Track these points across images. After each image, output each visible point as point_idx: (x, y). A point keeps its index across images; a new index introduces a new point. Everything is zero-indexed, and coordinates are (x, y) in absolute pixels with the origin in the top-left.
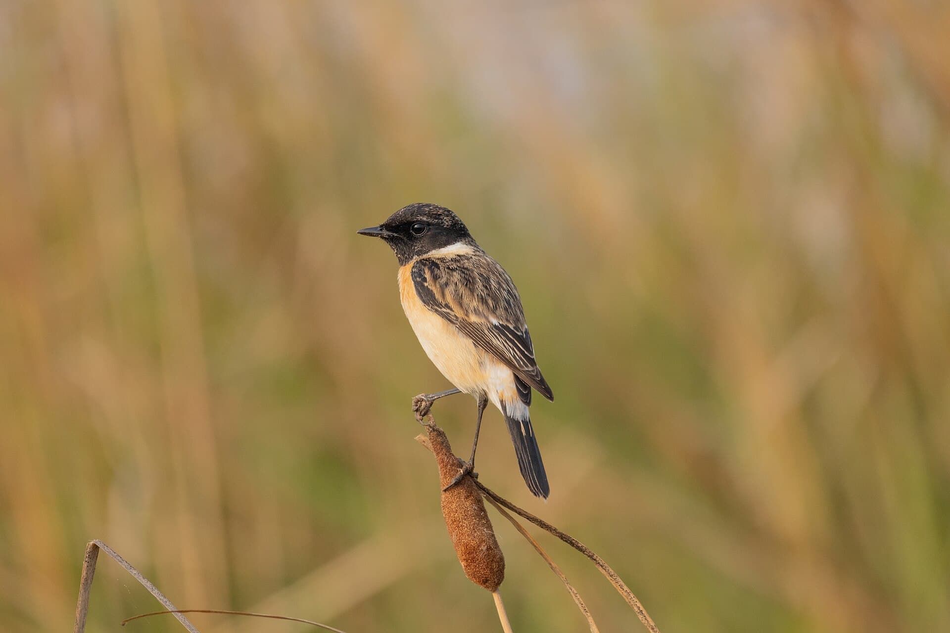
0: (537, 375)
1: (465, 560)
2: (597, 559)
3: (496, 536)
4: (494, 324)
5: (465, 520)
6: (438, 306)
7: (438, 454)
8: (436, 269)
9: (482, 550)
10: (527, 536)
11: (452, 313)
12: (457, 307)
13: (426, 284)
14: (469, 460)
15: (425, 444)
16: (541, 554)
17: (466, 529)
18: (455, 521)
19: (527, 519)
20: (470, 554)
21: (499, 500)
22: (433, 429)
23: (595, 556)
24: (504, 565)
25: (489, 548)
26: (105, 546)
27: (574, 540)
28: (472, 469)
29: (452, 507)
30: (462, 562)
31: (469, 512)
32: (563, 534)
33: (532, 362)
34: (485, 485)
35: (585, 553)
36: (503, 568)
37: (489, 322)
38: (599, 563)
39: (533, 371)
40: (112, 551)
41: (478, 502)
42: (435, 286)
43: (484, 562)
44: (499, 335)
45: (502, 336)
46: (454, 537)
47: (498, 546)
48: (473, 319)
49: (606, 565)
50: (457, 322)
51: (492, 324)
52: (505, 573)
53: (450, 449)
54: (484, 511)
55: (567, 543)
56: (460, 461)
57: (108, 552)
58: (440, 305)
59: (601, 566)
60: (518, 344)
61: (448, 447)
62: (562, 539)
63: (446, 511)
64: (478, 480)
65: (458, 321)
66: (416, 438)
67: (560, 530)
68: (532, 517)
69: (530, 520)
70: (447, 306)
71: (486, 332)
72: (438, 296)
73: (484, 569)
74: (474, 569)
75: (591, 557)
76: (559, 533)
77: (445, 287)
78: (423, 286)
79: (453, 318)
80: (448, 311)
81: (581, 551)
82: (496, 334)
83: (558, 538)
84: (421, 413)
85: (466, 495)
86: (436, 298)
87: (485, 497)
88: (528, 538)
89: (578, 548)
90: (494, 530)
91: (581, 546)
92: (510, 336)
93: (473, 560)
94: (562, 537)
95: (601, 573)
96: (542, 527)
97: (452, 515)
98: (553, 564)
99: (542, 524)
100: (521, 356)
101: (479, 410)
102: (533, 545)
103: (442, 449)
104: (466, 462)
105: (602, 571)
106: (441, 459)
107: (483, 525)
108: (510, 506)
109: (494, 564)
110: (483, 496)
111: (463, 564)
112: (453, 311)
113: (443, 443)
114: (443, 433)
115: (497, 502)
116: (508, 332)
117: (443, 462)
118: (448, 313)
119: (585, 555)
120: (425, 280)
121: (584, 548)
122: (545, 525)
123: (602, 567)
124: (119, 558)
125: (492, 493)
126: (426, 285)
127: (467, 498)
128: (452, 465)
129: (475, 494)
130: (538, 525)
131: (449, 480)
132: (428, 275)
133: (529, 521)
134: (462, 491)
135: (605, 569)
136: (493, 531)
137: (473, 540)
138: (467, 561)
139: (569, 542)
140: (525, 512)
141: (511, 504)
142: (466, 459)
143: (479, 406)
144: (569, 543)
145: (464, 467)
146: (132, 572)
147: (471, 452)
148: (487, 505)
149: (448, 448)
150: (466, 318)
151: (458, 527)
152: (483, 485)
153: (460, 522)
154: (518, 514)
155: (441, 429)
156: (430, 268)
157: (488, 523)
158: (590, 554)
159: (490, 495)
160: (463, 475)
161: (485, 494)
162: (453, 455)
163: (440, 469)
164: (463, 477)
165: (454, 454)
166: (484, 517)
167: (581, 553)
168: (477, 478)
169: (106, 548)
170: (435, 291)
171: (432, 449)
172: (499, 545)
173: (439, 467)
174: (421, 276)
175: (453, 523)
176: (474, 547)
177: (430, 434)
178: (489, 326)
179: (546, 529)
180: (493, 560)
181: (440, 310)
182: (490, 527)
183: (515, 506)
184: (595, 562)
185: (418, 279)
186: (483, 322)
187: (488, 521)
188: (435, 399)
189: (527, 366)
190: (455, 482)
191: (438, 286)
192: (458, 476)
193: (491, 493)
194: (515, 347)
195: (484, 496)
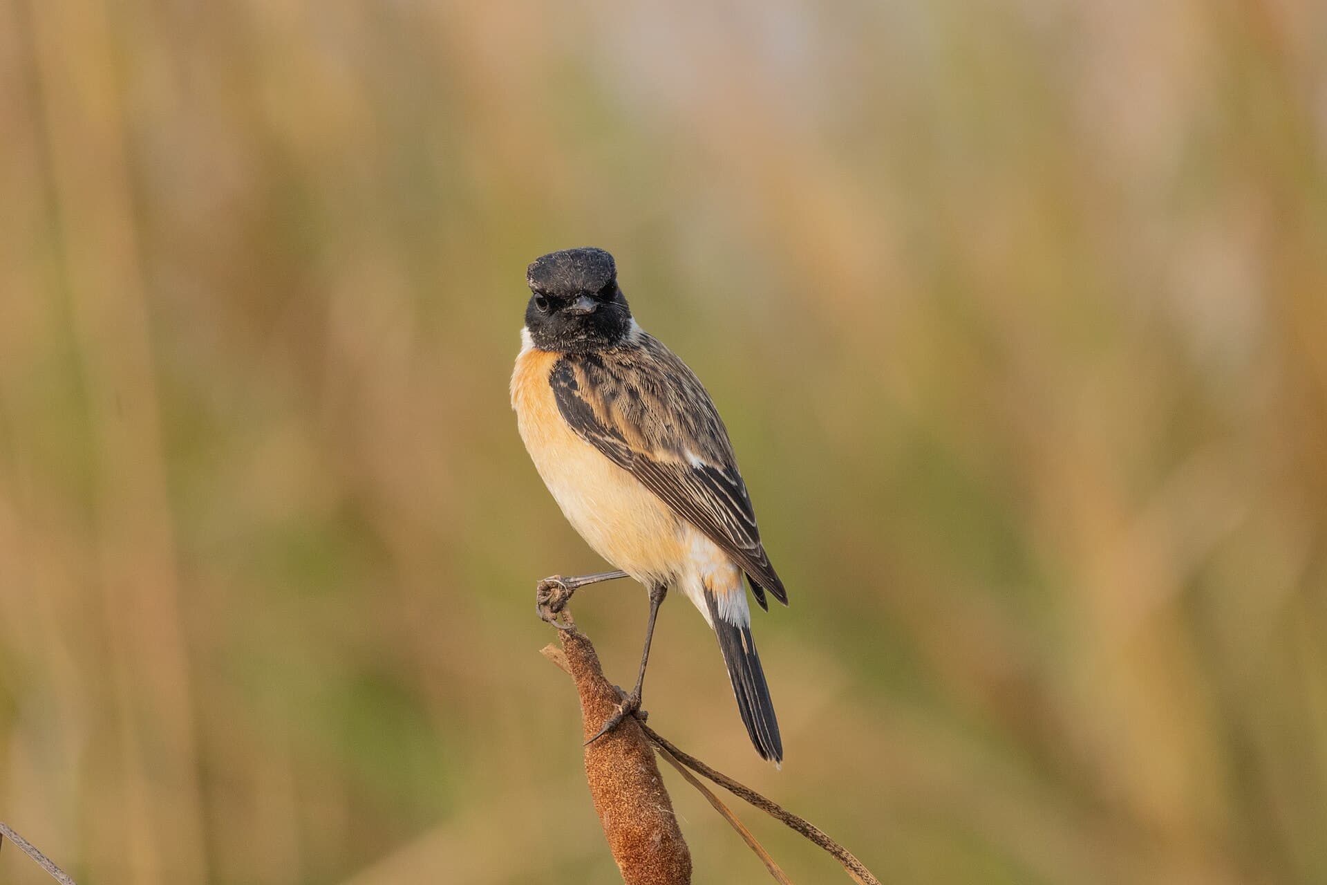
0: (761, 559)
1: (624, 858)
2: (848, 858)
3: (677, 819)
4: (694, 467)
5: (625, 789)
6: (598, 432)
7: (579, 677)
8: (594, 368)
9: (653, 841)
10: (729, 817)
11: (623, 446)
12: (632, 433)
13: (577, 394)
14: (632, 691)
15: (558, 661)
16: (754, 848)
17: (626, 805)
18: (608, 792)
19: (730, 789)
20: (633, 848)
21: (682, 757)
22: (572, 636)
23: (844, 853)
24: (690, 868)
25: (665, 839)
26: (12, 833)
27: (808, 825)
28: (639, 705)
29: (603, 768)
30: (619, 861)
31: (632, 778)
32: (791, 816)
33: (753, 533)
34: (660, 733)
35: (828, 847)
36: (689, 872)
37: (686, 462)
38: (850, 865)
39: (756, 550)
40: (23, 842)
41: (647, 760)
42: (594, 395)
43: (657, 862)
44: (704, 487)
45: (708, 488)
46: (605, 819)
47: (681, 835)
48: (661, 456)
49: (863, 868)
50: (631, 462)
51: (692, 466)
52: (692, 880)
53: (600, 669)
54: (658, 776)
55: (797, 832)
56: (617, 691)
57: (17, 842)
58: (601, 430)
59: (855, 869)
60: (733, 502)
61: (596, 665)
62: (788, 823)
63: (593, 774)
64: (647, 724)
65: (631, 459)
66: (543, 651)
67: (784, 809)
68: (738, 787)
69: (734, 792)
70: (614, 433)
71: (682, 480)
72: (598, 414)
73: (657, 873)
74: (640, 874)
75: (837, 854)
76: (783, 813)
77: (610, 398)
78: (571, 396)
79: (623, 454)
80: (616, 441)
81: (820, 845)
82: (698, 485)
83: (782, 821)
84: (552, 607)
85: (626, 748)
86: (596, 416)
87: (660, 752)
88: (731, 822)
89: (815, 839)
90: (673, 807)
91: (820, 835)
92: (720, 488)
93: (638, 859)
94: (790, 821)
95: (854, 882)
96: (754, 804)
97: (603, 781)
98: (773, 866)
99: (754, 799)
100: (739, 524)
101: (652, 604)
102: (741, 833)
103: (587, 669)
104: (628, 693)
105: (854, 879)
106: (583, 687)
107: (655, 799)
108: (701, 767)
109: (674, 865)
110: (655, 750)
111: (621, 865)
112: (625, 442)
113: (587, 659)
114: (589, 642)
115: (679, 761)
116: (717, 481)
117: (588, 691)
118: (616, 445)
119: (826, 851)
120: (574, 385)
121: (826, 839)
122: (760, 801)
123: (856, 871)
124: (36, 853)
125: (670, 747)
126: (577, 396)
127: (628, 752)
128: (603, 697)
129: (641, 746)
130: (747, 800)
131: (598, 722)
132: (579, 377)
133: (733, 794)
134: (621, 743)
135: (861, 875)
136: (671, 810)
137: (638, 825)
138: (628, 860)
139: (800, 829)
140: (726, 778)
141: (703, 765)
142: (629, 688)
143: (652, 598)
144: (800, 831)
145: (625, 702)
146: (58, 877)
147: (638, 676)
148: (663, 765)
149: (596, 668)
150: (649, 455)
151: (613, 802)
152: (655, 732)
153: (616, 794)
154: (714, 781)
155: (585, 636)
156: (583, 366)
157: (664, 795)
158: (836, 849)
159: (667, 748)
160: (623, 715)
161: (658, 747)
162: (605, 680)
163: (582, 702)
164: (623, 718)
165: (607, 678)
166: (657, 786)
167: (821, 848)
168: (645, 719)
169: (13, 835)
170: (594, 407)
171: (569, 670)
172: (682, 832)
173: (582, 701)
174: (566, 378)
175: (604, 794)
176: (640, 836)
177: (566, 644)
178: (687, 470)
179: (762, 806)
180: (671, 859)
181: (600, 438)
182: (666, 802)
183: (708, 768)
184: (844, 862)
185: (562, 384)
186: (676, 463)
187: (663, 792)
188: (580, 586)
189: (748, 542)
190: (611, 727)
191: (599, 397)
192: (613, 717)
193: (668, 745)
194: (728, 507)
195: (657, 750)
